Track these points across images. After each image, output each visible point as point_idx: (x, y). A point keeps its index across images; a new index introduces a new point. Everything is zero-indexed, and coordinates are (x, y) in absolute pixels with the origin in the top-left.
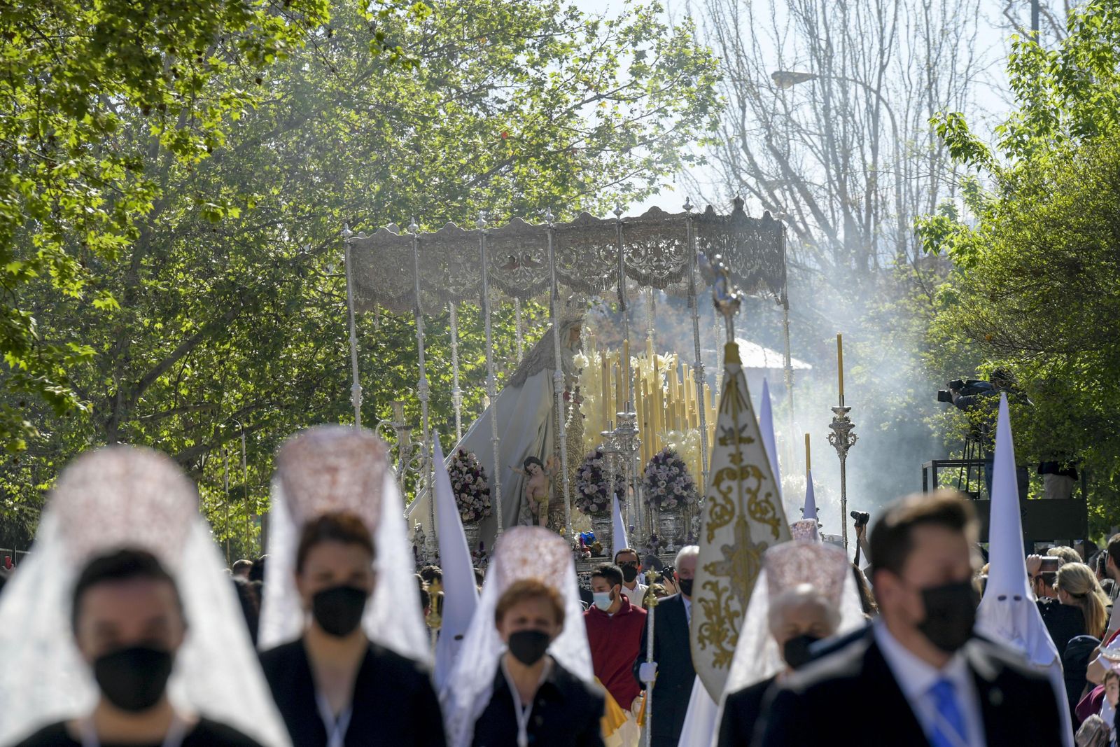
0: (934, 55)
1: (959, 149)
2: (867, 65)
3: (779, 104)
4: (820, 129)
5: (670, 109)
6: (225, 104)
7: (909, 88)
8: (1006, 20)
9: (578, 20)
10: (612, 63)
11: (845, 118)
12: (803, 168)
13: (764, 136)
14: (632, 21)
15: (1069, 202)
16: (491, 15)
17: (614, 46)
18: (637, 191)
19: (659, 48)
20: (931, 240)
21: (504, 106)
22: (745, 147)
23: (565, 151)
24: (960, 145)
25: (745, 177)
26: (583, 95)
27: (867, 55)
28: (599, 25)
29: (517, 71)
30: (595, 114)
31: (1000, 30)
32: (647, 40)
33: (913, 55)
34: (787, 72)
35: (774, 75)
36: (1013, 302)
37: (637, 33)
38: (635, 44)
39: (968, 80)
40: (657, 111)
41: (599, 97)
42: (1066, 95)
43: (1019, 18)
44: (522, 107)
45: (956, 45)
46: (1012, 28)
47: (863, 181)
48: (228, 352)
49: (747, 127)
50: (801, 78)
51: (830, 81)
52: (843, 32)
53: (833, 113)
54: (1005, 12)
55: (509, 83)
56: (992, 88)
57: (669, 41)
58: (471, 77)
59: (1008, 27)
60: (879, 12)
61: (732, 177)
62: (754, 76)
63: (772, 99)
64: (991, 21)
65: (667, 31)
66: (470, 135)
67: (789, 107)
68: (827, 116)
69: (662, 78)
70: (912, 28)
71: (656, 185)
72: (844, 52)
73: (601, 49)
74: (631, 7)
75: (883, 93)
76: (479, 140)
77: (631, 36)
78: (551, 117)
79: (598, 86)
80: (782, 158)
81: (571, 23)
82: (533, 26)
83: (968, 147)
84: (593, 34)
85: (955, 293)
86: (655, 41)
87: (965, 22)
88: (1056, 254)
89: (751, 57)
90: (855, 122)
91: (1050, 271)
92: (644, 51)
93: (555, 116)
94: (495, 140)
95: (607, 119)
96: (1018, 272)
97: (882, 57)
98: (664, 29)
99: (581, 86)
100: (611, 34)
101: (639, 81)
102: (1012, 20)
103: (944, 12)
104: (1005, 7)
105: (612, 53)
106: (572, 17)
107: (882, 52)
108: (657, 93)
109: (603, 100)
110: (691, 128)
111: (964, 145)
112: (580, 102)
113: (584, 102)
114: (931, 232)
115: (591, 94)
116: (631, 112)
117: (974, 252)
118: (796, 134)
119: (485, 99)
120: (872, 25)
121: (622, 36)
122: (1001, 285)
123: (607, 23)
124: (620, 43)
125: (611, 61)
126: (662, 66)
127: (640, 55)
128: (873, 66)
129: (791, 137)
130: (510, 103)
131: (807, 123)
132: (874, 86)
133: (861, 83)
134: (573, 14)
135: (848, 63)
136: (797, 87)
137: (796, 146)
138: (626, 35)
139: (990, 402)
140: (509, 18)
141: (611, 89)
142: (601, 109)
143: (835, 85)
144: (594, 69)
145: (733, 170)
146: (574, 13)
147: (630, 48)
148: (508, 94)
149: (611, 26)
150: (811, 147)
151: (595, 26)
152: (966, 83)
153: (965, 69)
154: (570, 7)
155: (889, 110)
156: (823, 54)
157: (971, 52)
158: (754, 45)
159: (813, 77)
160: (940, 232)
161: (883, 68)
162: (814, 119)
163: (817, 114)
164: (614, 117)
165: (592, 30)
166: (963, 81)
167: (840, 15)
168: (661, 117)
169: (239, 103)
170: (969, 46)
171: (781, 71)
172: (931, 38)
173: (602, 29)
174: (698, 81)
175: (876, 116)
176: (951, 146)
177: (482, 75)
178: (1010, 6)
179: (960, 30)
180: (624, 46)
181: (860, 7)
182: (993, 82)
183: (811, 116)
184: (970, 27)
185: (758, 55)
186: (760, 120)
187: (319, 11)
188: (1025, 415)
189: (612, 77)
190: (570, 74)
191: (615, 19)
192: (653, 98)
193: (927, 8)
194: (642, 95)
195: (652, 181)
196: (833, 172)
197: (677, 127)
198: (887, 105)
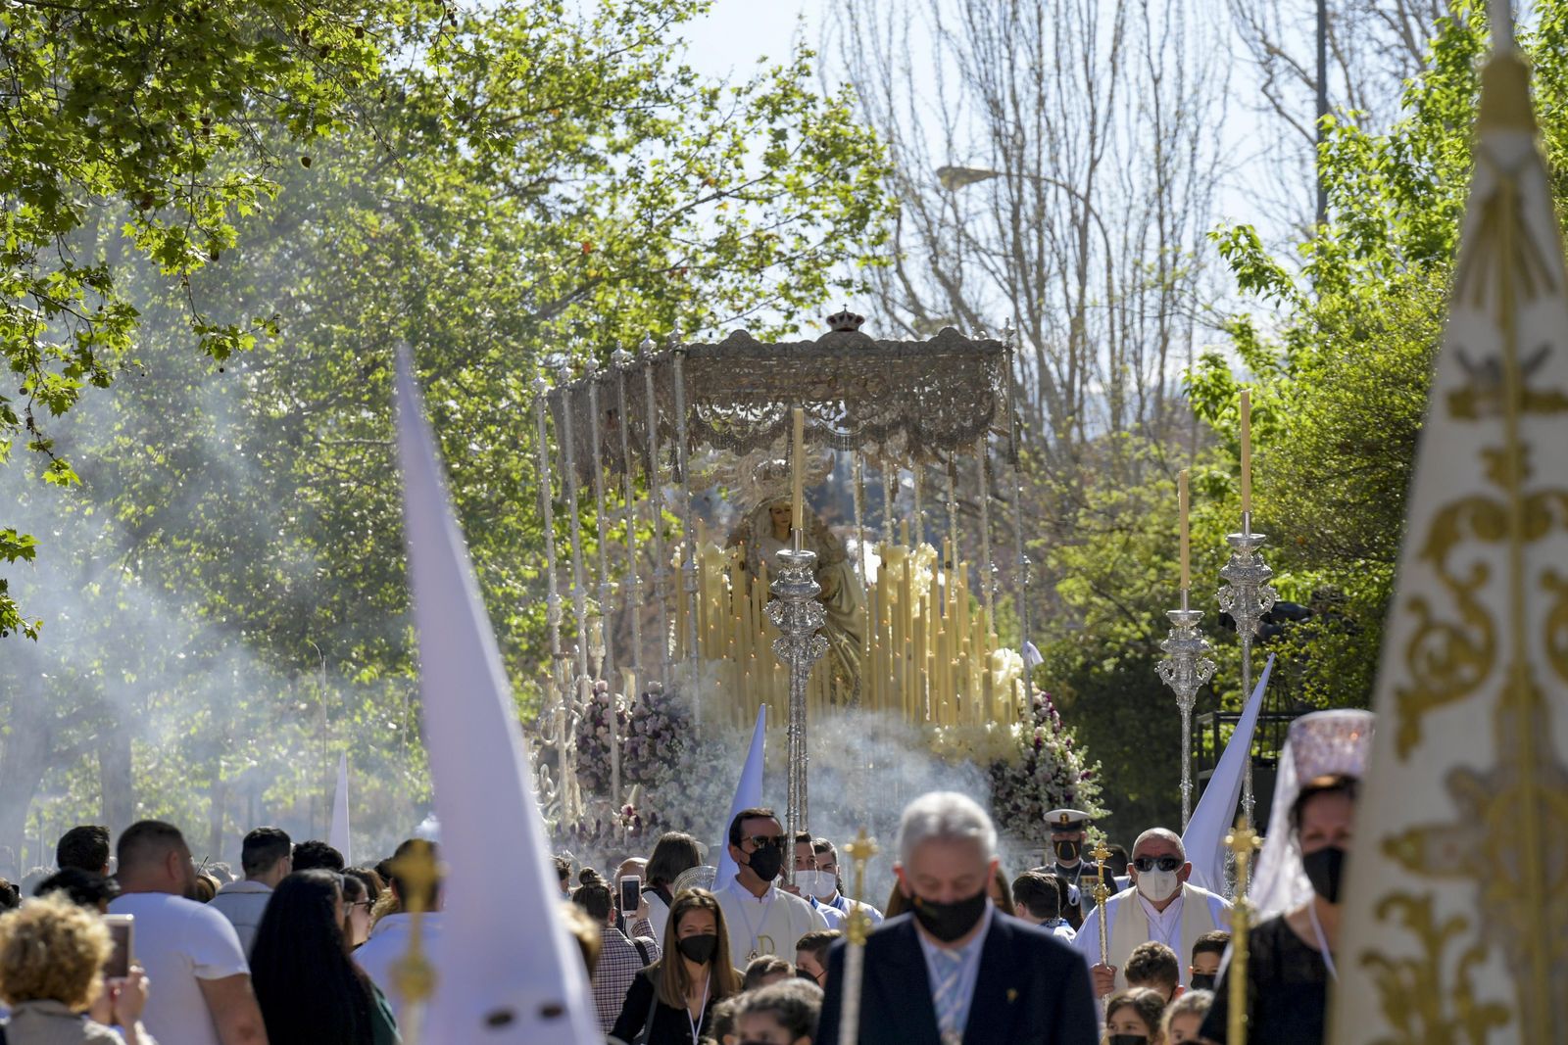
0: (1166, 147)
1: (1250, 276)
2: (1072, 159)
3: (949, 213)
4: (1005, 248)
5: (817, 214)
6: (229, 193)
7: (1129, 192)
8: (1264, 101)
9: (690, 85)
10: (737, 147)
11: (1040, 232)
12: (982, 302)
13: (926, 257)
14: (768, 88)
15: (1418, 350)
16: (569, 78)
17: (741, 124)
18: (768, 329)
19: (806, 125)
20: (1206, 403)
21: (571, 209)
22: (899, 271)
23: (670, 270)
24: (1251, 270)
25: (900, 313)
26: (696, 193)
27: (1072, 145)
28: (720, 93)
29: (591, 160)
30: (713, 220)
31: (1255, 113)
32: (788, 113)
33: (1135, 146)
34: (962, 168)
35: (941, 172)
36: (1337, 490)
37: (773, 107)
38: (772, 121)
39: (1212, 183)
40: (798, 217)
41: (719, 195)
42: (1400, 201)
43: (1281, 97)
44: (596, 209)
45: (1197, 134)
46: (1274, 112)
47: (1065, 320)
48: (188, 549)
49: (903, 243)
50: (976, 176)
51: (1020, 182)
52: (1038, 113)
53: (1024, 225)
54: (1264, 90)
55: (581, 175)
56: (1245, 193)
57: (820, 117)
58: (526, 166)
59: (1267, 109)
60: (1090, 86)
61: (882, 313)
62: (914, 171)
63: (940, 204)
64: (1244, 101)
65: (818, 103)
66: (538, 248)
67: (962, 215)
68: (1016, 229)
69: (808, 169)
70: (1134, 109)
71: (794, 321)
72: (1039, 140)
73: (723, 128)
74: (766, 68)
75: (1094, 202)
76: (549, 255)
77: (767, 110)
78: (651, 224)
79: (718, 180)
80: (952, 287)
81: (680, 90)
82: (627, 93)
83: (1263, 273)
84: (712, 106)
85: (1222, 478)
86: (800, 117)
87: (1209, 103)
88: (1399, 425)
89: (910, 145)
90: (1054, 238)
91: (1391, 449)
92: (785, 130)
93: (656, 222)
94: (573, 256)
95: (730, 228)
96: (1344, 448)
97: (1093, 149)
98: (813, 99)
99: (694, 180)
100: (739, 106)
101: (777, 174)
102: (1272, 99)
103: (1180, 88)
104: (1263, 82)
105: (738, 132)
106: (684, 82)
107: (1093, 140)
108: (799, 191)
109: (725, 199)
110: (847, 242)
111: (1256, 270)
112: (692, 202)
113: (698, 202)
114: (1206, 391)
115: (708, 191)
116: (766, 216)
117: (1271, 419)
118: (972, 254)
119: (543, 198)
120: (1079, 104)
121: (754, 110)
122: (1319, 465)
123: (733, 90)
124: (750, 119)
125: (736, 144)
126: (809, 151)
127: (780, 135)
128: (1080, 160)
129: (964, 257)
130: (579, 204)
131: (988, 240)
132: (1082, 190)
133: (1064, 186)
134: (686, 78)
135: (1045, 155)
136: (975, 188)
137: (971, 270)
138: (760, 107)
139: (1303, 632)
140: (594, 81)
141: (735, 184)
142: (721, 212)
143: (1028, 186)
144: (713, 155)
145: (885, 303)
146: (687, 76)
147: (765, 125)
148: (578, 190)
149: (739, 95)
150: (993, 273)
151: (714, 95)
152: (1209, 188)
153: (1208, 167)
154: (681, 69)
155: (1101, 225)
156: (1009, 144)
157: (1218, 142)
158: (915, 129)
159: (995, 175)
160: (1218, 391)
161: (1094, 163)
162: (997, 233)
163: (1000, 226)
164: (739, 224)
165: (711, 99)
166: (1205, 185)
167: (1034, 89)
168: (804, 225)
169: (249, 192)
170: (1214, 135)
171: (950, 167)
172: (1162, 123)
173: (725, 99)
174: (856, 174)
175: (1083, 232)
176: (1239, 271)
177: (541, 163)
178: (1270, 81)
179: (1201, 113)
180: (756, 122)
181: (1063, 79)
182: (1245, 187)
183: (993, 230)
184: (1216, 109)
185: (920, 142)
186: (922, 232)
187: (365, 64)
188: (1351, 650)
189: (739, 166)
190: (679, 163)
191: (744, 86)
192: (795, 197)
193: (1157, 81)
194: (783, 192)
195: (790, 315)
196: (1023, 309)
197: (827, 241)
198: (1098, 218)
